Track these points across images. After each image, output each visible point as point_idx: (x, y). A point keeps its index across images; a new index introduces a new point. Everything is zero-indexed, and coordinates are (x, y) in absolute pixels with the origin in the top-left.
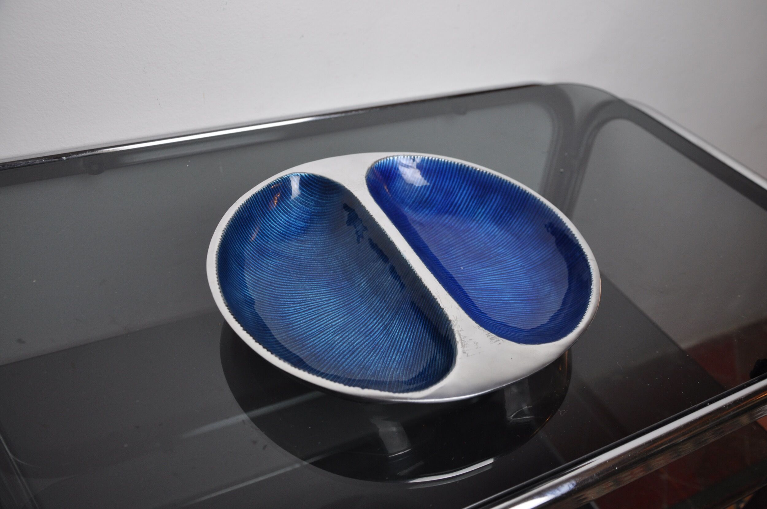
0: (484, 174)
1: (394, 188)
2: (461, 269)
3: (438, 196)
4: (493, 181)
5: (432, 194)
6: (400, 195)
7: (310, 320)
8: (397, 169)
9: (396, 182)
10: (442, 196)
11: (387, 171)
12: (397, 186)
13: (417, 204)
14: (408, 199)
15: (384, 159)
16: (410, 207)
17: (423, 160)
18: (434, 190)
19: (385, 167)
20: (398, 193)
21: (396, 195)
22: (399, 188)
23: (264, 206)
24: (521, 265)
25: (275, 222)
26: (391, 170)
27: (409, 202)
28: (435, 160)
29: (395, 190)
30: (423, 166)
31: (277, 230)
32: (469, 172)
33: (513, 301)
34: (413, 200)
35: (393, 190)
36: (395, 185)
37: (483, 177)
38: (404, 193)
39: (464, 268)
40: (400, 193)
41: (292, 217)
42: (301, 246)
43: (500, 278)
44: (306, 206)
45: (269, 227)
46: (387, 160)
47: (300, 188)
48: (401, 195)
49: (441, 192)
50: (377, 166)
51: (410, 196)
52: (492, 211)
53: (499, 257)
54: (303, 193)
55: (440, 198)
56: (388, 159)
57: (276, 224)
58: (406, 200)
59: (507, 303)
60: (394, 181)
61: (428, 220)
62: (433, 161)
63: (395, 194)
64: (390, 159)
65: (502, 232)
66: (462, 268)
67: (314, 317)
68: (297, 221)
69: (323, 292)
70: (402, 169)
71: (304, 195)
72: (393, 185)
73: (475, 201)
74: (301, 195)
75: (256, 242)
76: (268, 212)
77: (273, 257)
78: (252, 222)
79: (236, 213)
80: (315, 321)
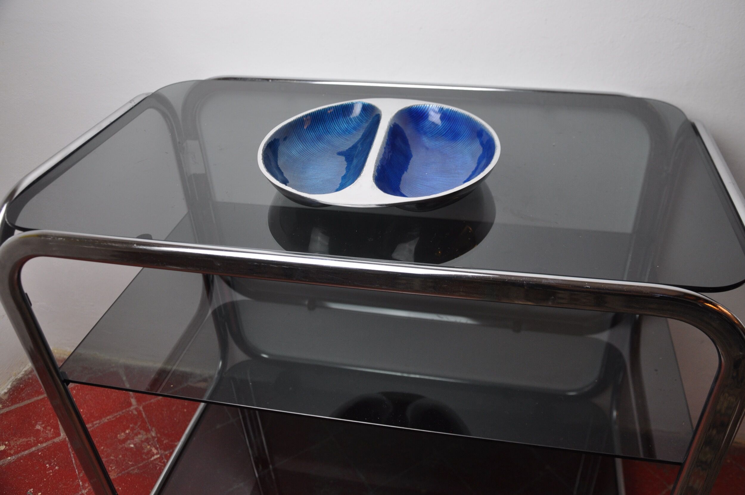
1: (423, 125)
6: (425, 130)
7: (316, 173)
9: (426, 122)
11: (423, 112)
12: (426, 124)
15: (422, 105)
18: (449, 131)
19: (422, 110)
20: (425, 128)
22: (427, 125)
25: (338, 127)
26: (425, 113)
28: (455, 111)
30: (447, 114)
31: (337, 131)
32: (471, 121)
35: (421, 126)
40: (426, 128)
41: (350, 127)
42: (345, 142)
45: (333, 128)
46: (424, 106)
47: (361, 111)
48: (426, 130)
50: (415, 107)
54: (362, 114)
56: (425, 105)
57: (338, 128)
60: (424, 120)
63: (422, 128)
64: (427, 106)
66: (427, 174)
70: (432, 113)
71: (362, 116)
72: (423, 123)
74: (360, 115)
75: (319, 133)
76: (336, 120)
77: (325, 143)
78: (322, 122)
79: (311, 113)
80: (318, 174)
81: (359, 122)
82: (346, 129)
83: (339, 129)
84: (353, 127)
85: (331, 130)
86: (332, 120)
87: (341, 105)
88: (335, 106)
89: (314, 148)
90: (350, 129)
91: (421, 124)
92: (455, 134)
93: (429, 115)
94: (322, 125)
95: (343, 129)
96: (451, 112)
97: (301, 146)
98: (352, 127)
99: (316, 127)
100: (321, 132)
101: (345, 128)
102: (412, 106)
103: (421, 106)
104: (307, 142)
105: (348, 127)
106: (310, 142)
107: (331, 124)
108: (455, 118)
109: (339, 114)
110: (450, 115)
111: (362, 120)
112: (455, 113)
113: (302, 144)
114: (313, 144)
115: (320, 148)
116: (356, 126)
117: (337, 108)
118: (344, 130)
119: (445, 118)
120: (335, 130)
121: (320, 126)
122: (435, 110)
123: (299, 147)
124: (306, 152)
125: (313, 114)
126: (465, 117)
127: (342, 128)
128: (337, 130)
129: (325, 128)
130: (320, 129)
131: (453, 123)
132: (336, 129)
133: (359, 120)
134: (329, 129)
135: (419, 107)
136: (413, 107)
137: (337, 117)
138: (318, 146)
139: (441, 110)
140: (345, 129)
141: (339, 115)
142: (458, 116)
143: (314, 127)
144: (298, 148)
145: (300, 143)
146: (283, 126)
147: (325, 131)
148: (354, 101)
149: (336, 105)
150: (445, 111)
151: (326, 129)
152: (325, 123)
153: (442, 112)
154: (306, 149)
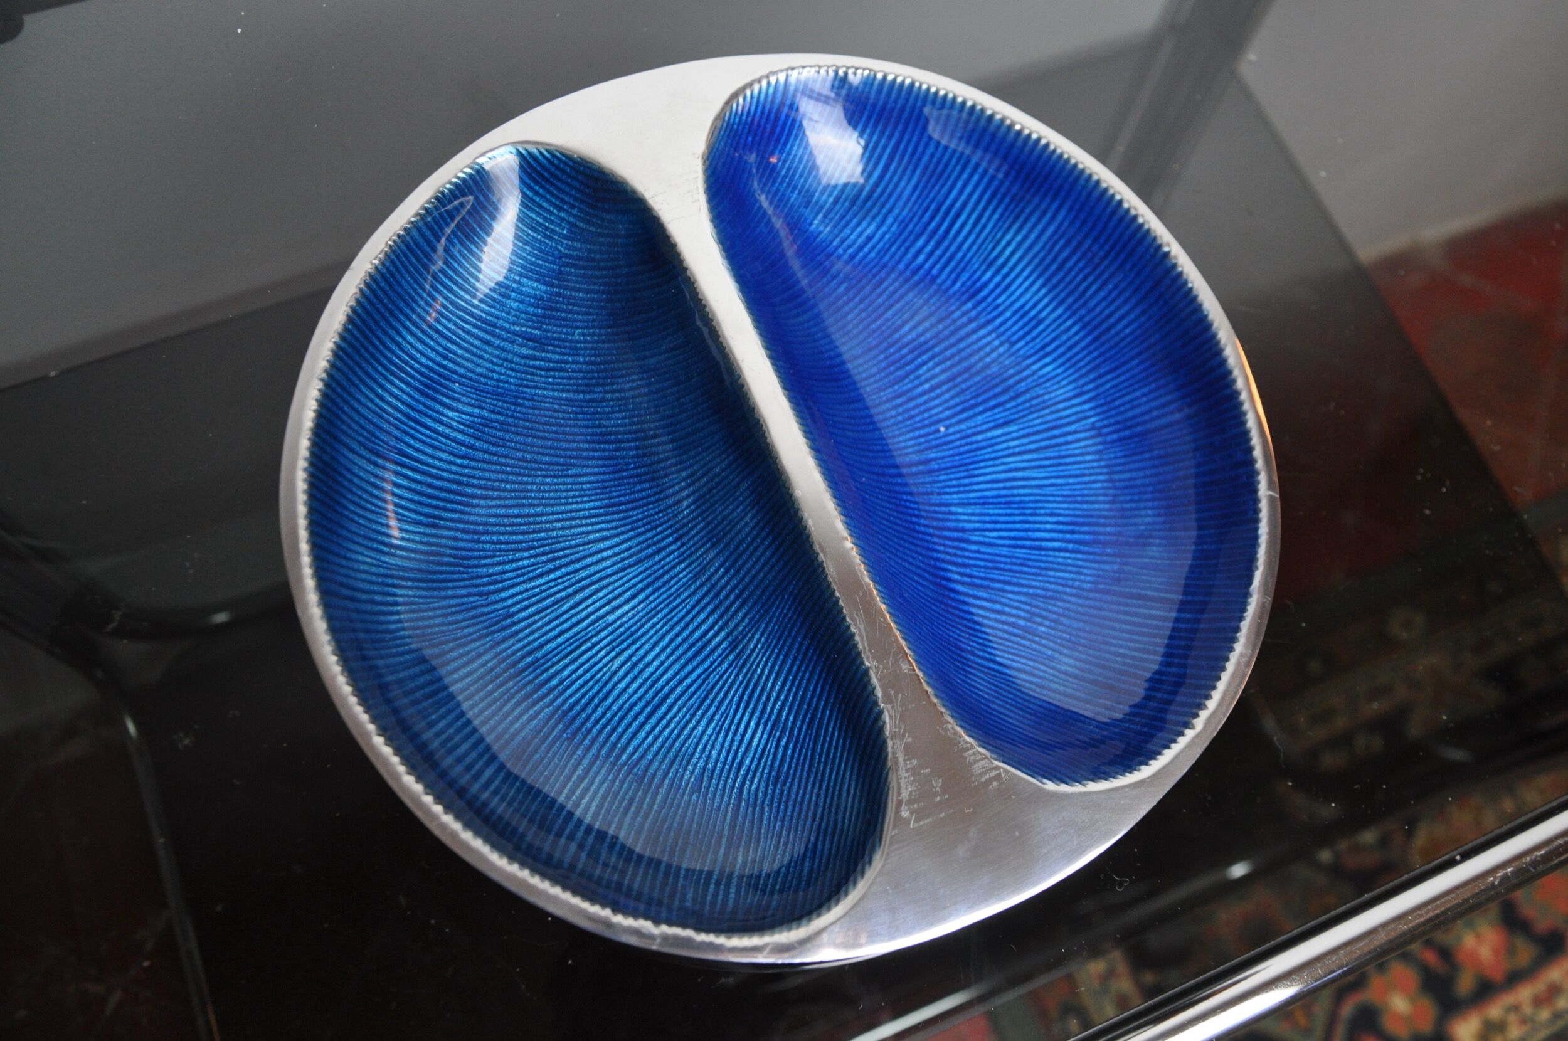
0: (1031, 143)
2: (936, 431)
3: (903, 184)
4: (1054, 166)
7: (554, 604)
8: (793, 107)
9: (792, 146)
10: (913, 182)
13: (847, 204)
15: (759, 81)
17: (869, 82)
19: (764, 107)
21: (789, 185)
24: (1093, 423)
27: (826, 202)
28: (903, 81)
29: (789, 169)
30: (868, 98)
33: (1056, 544)
36: (789, 154)
37: (1027, 149)
39: (945, 428)
40: (801, 176)
42: (535, 358)
43: (1033, 464)
44: (546, 236)
48: (806, 181)
50: (740, 109)
52: (1040, 244)
53: (1041, 392)
56: (773, 80)
58: (817, 194)
59: (1040, 548)
61: (873, 255)
62: (896, 86)
65: (1060, 310)
66: (941, 428)
67: (563, 594)
69: (585, 513)
73: (1000, 210)
75: (417, 366)
77: (463, 398)
78: (402, 311)
80: (566, 607)
84: (535, 272)
85: (449, 320)
89: (441, 450)
94: (408, 323)
99: (392, 346)
100: (418, 356)
103: (760, 91)
104: (401, 441)
106: (412, 432)
110: (882, 101)
111: (547, 224)
112: (905, 90)
113: (394, 467)
114: (427, 432)
115: (459, 436)
117: (428, 217)
119: (862, 113)
122: (820, 94)
124: (429, 491)
129: (424, 326)
130: (411, 344)
134: (438, 321)
135: (752, 96)
136: (735, 106)
138: (446, 431)
139: (841, 87)
143: (389, 354)
147: (431, 343)
149: (422, 211)
150: (857, 88)
151: (428, 330)
153: (844, 92)
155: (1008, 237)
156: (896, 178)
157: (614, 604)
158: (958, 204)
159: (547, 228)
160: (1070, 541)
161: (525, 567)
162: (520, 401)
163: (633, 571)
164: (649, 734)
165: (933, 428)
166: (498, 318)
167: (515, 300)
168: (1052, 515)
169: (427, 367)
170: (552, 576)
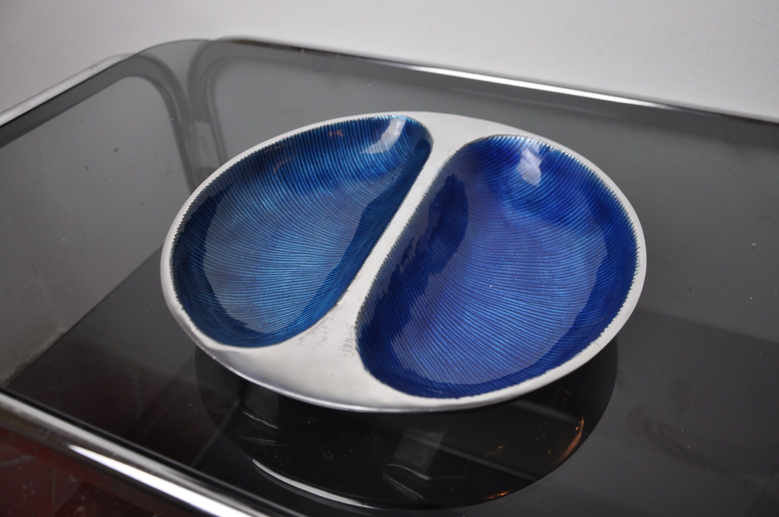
0: (608, 194)
1: (508, 174)
2: (489, 287)
4: (613, 207)
5: (550, 197)
6: (511, 184)
7: (291, 252)
10: (558, 204)
11: (509, 151)
13: (525, 202)
14: (517, 193)
15: (512, 136)
16: (512, 201)
18: (554, 194)
19: (509, 146)
20: (510, 181)
21: (504, 182)
22: (514, 176)
23: (356, 137)
27: (516, 197)
28: (570, 157)
29: (507, 176)
30: (555, 160)
33: (499, 350)
34: (523, 195)
35: (504, 176)
38: (518, 184)
39: (493, 287)
40: (512, 182)
42: (364, 189)
43: (519, 319)
45: (351, 159)
46: (516, 138)
48: (513, 185)
49: (560, 200)
50: (497, 140)
51: (522, 190)
52: (594, 244)
53: (550, 299)
55: (554, 206)
56: (518, 138)
57: (359, 160)
58: (515, 192)
60: (512, 166)
61: (522, 224)
62: (567, 158)
63: (504, 180)
64: (520, 139)
66: (491, 286)
67: (297, 251)
68: (382, 166)
69: (331, 236)
70: (528, 154)
72: (508, 170)
73: (586, 226)
75: (323, 167)
76: (358, 144)
77: (330, 187)
78: (332, 147)
79: (313, 130)
80: (293, 255)
81: (397, 153)
82: (373, 162)
83: (360, 163)
84: (385, 161)
85: (347, 162)
86: (350, 144)
87: (369, 119)
88: (359, 121)
89: (307, 195)
90: (379, 164)
91: (505, 172)
92: (563, 202)
93: (523, 157)
94: (331, 153)
95: (367, 162)
96: (563, 158)
97: (283, 192)
98: (383, 161)
99: (320, 155)
100: (326, 165)
101: (370, 161)
102: (493, 137)
103: (510, 139)
104: (297, 183)
105: (376, 159)
106: (303, 183)
107: (348, 152)
108: (569, 171)
109: (363, 134)
110: (560, 164)
111: (402, 150)
112: (571, 161)
113: (286, 187)
114: (308, 187)
115: (317, 196)
116: (390, 160)
117: (362, 123)
118: (369, 165)
119: (549, 168)
120: (353, 163)
121: (327, 154)
122: (533, 150)
123: (280, 192)
124: (291, 202)
125: (315, 132)
126: (586, 175)
127: (366, 160)
128: (357, 164)
129: (336, 158)
130: (327, 160)
131: (564, 180)
132: (356, 161)
133: (397, 150)
134: (343, 160)
135: (506, 139)
136: (495, 138)
137: (360, 139)
138: (315, 192)
139: (546, 152)
140: (371, 163)
141: (364, 137)
142: (574, 169)
143: (316, 156)
144: (277, 194)
145: (283, 184)
146: (252, 154)
147: (335, 165)
148: (394, 114)
149: (361, 119)
150: (552, 155)
151: (337, 160)
152: (336, 150)
153: (546, 155)
154: (292, 195)
155: (583, 238)
156: (551, 200)
157: (308, 263)
158: (571, 219)
159: (401, 151)
160: (505, 351)
161: (295, 238)
162: (347, 198)
163: (326, 258)
164: (272, 302)
165: (488, 285)
166: (364, 172)
167: (374, 170)
168: (508, 339)
169: (327, 170)
170: (300, 245)
